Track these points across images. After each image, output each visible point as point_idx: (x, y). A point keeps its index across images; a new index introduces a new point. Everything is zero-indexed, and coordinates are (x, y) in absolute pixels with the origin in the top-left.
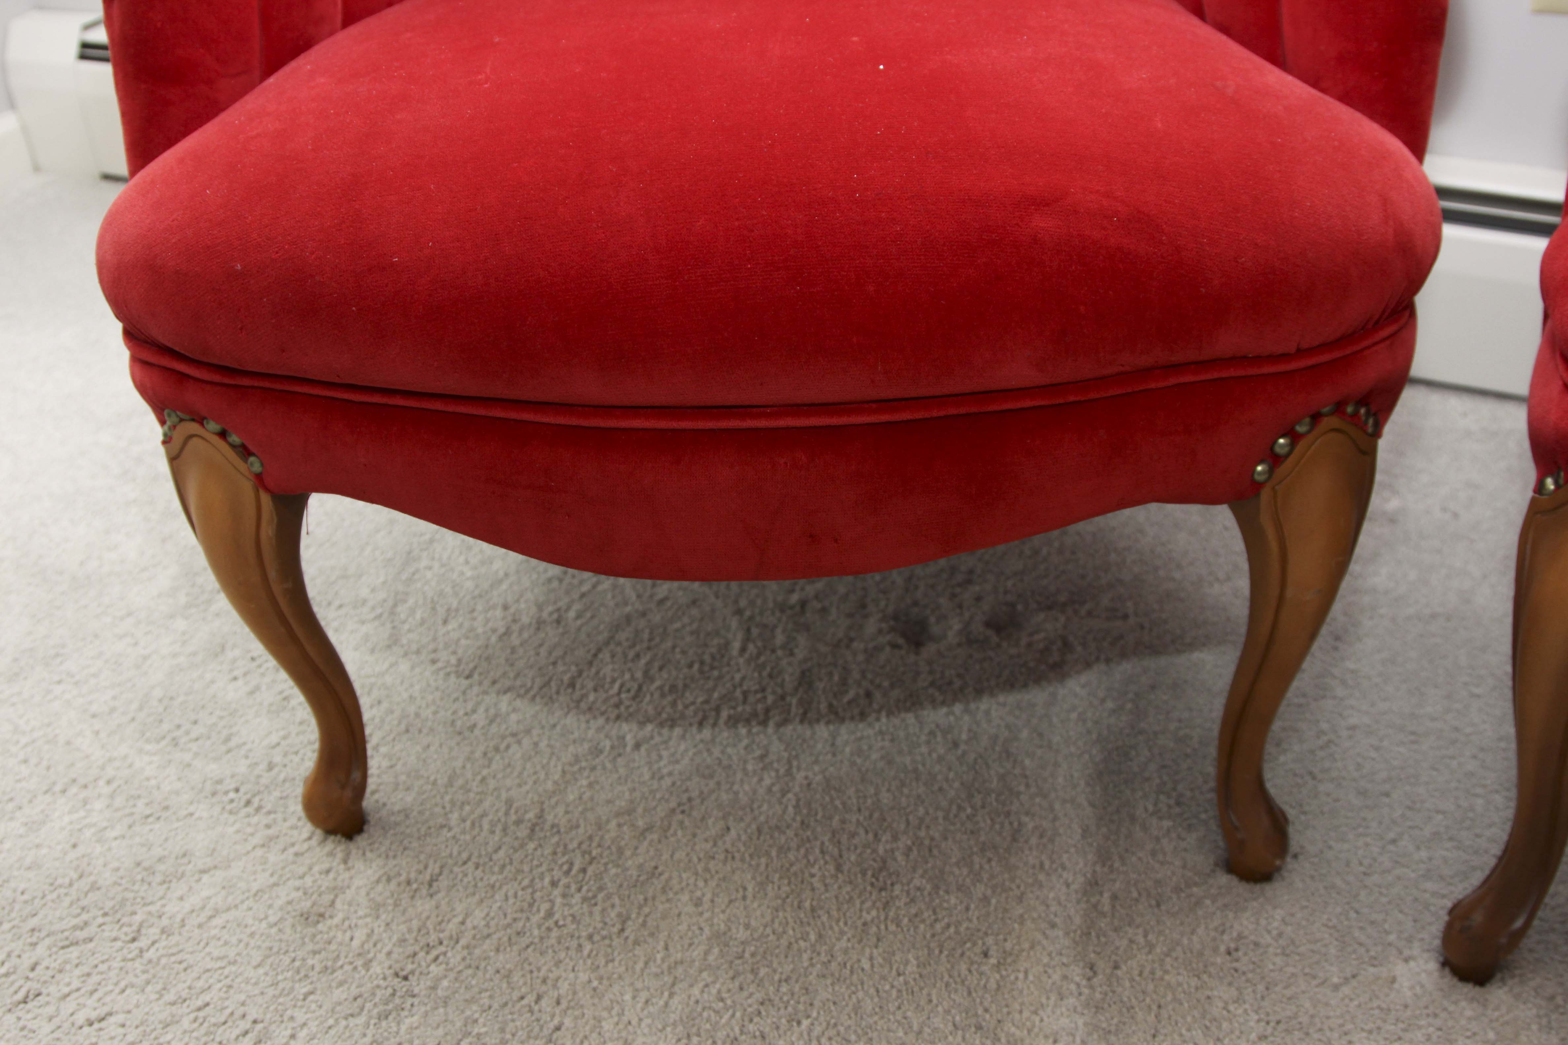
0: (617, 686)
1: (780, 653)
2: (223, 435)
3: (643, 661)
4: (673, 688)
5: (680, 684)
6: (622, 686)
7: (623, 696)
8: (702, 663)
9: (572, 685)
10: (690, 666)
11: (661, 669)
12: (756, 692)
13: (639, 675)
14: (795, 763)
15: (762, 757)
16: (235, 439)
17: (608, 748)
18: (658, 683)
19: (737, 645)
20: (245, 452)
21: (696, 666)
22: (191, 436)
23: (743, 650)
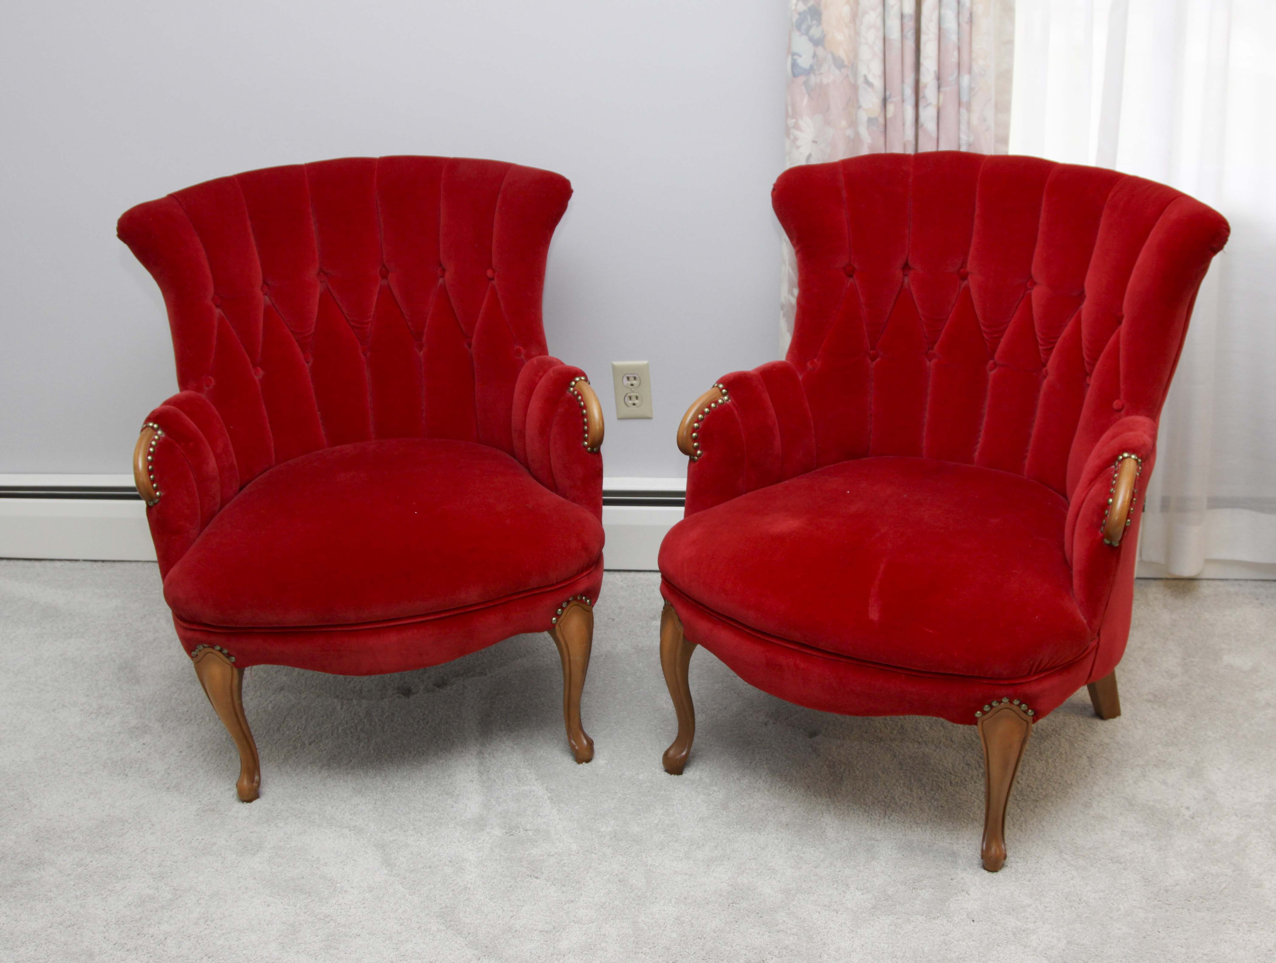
0: (296, 728)
1: (356, 707)
2: (221, 651)
3: (304, 718)
4: (318, 725)
5: (321, 723)
6: (298, 727)
7: (300, 730)
8: (327, 715)
9: (278, 730)
10: (323, 716)
11: (311, 719)
12: (350, 720)
13: (304, 722)
14: (370, 738)
15: (358, 739)
16: (225, 651)
17: (299, 746)
18: (311, 724)
19: (339, 707)
20: (228, 656)
21: (325, 716)
22: (207, 653)
23: (342, 708)
